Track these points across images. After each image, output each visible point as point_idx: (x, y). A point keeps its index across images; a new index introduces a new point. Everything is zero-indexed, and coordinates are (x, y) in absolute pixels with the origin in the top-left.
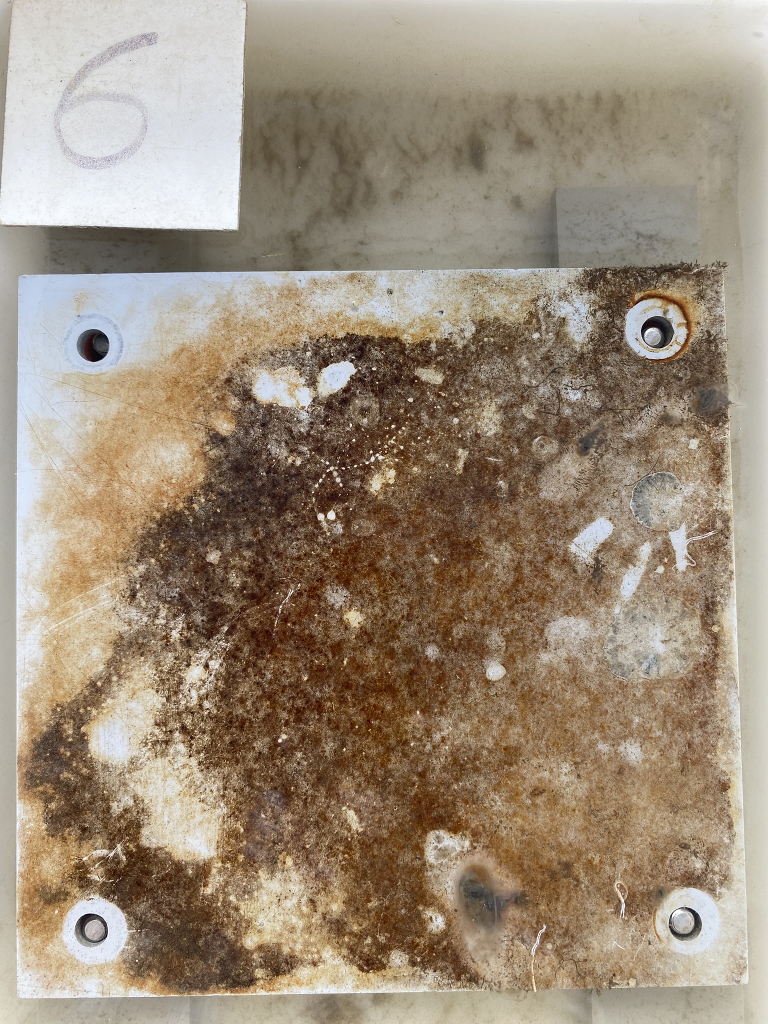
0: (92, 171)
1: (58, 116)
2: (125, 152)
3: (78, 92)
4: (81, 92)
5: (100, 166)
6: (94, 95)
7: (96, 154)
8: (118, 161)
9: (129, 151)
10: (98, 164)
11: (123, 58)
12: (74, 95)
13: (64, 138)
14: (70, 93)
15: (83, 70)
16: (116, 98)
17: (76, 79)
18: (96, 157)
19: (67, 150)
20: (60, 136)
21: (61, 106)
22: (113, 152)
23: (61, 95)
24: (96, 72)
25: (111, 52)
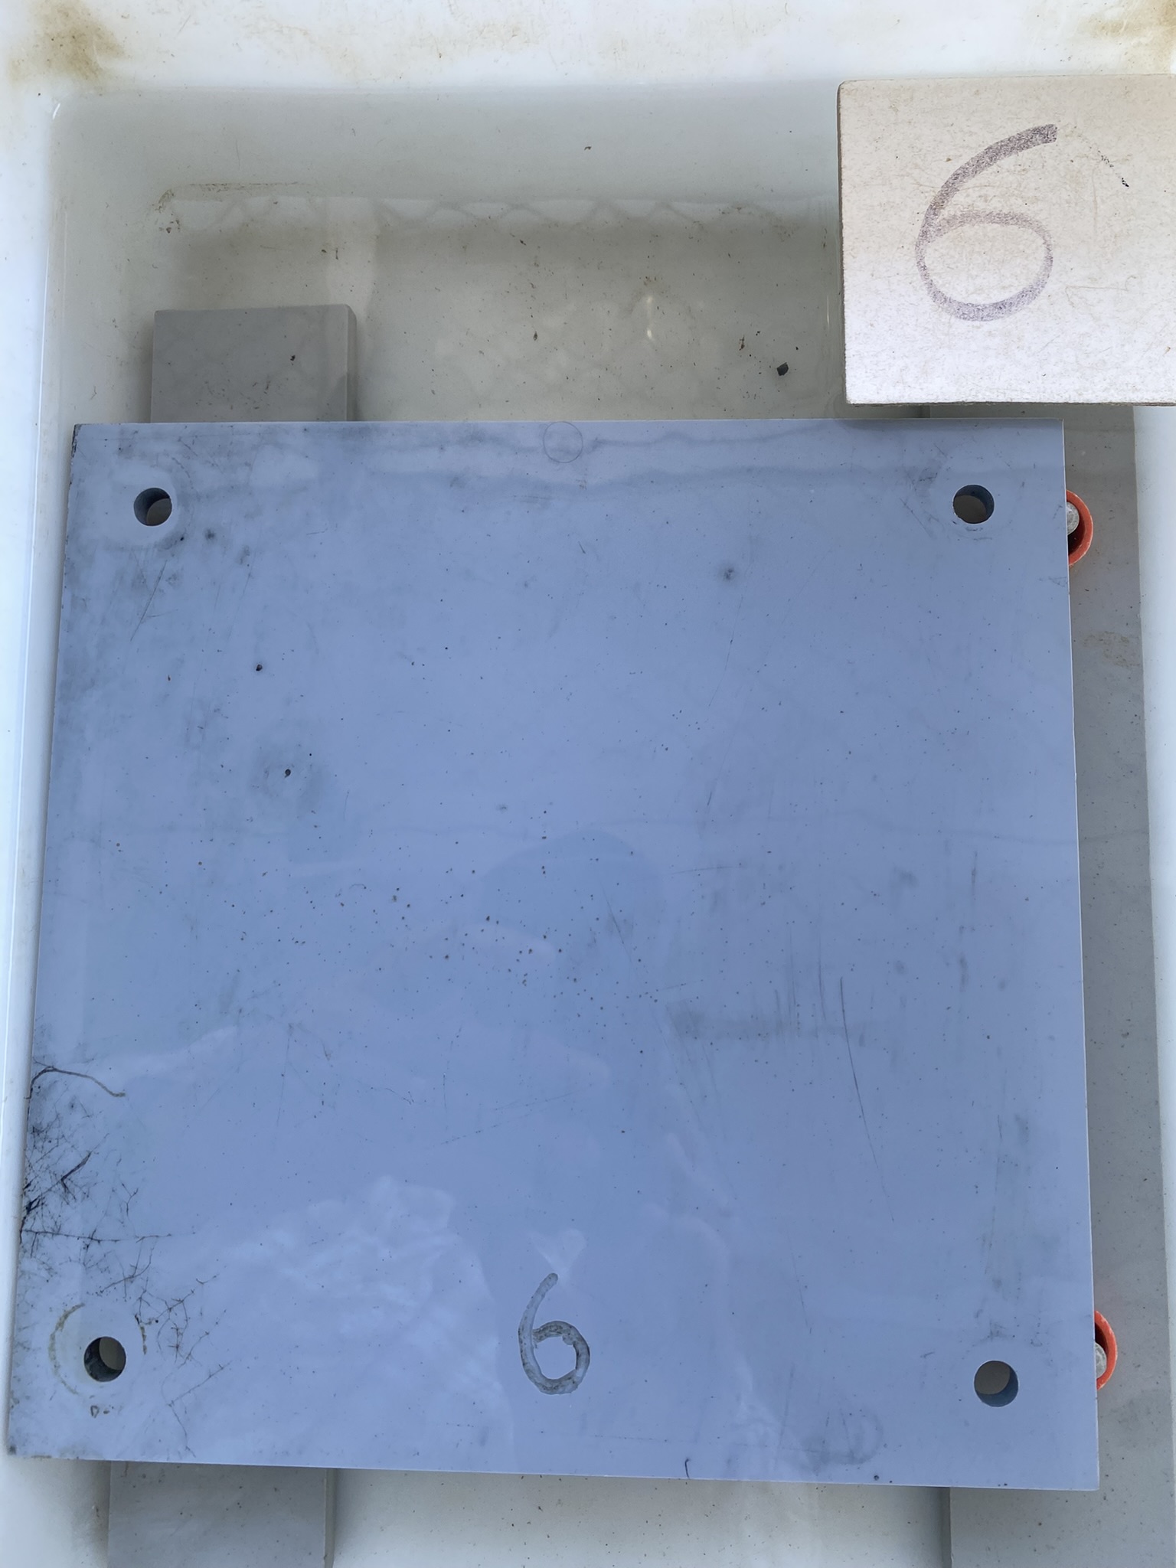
0: (977, 323)
1: (921, 247)
2: (1022, 294)
3: (945, 213)
4: (952, 213)
5: (988, 316)
6: (969, 217)
7: (980, 300)
8: (1014, 308)
9: (1029, 294)
10: (985, 314)
11: (1007, 162)
12: (941, 217)
13: (933, 278)
14: (935, 214)
15: (951, 181)
16: (1004, 219)
17: (942, 195)
18: (983, 303)
19: (937, 295)
20: (926, 276)
21: (924, 234)
22: (1004, 296)
23: (922, 217)
24: (970, 182)
25: (990, 155)
